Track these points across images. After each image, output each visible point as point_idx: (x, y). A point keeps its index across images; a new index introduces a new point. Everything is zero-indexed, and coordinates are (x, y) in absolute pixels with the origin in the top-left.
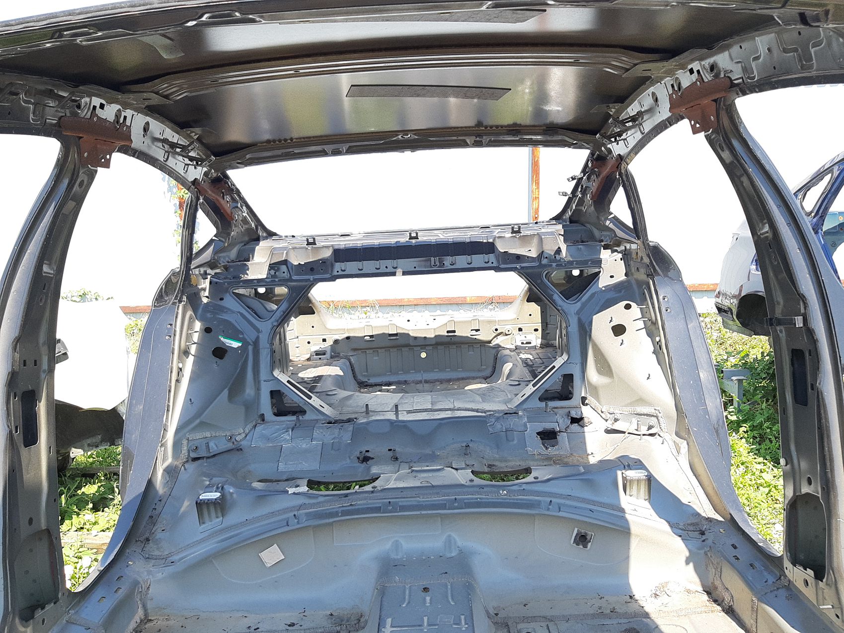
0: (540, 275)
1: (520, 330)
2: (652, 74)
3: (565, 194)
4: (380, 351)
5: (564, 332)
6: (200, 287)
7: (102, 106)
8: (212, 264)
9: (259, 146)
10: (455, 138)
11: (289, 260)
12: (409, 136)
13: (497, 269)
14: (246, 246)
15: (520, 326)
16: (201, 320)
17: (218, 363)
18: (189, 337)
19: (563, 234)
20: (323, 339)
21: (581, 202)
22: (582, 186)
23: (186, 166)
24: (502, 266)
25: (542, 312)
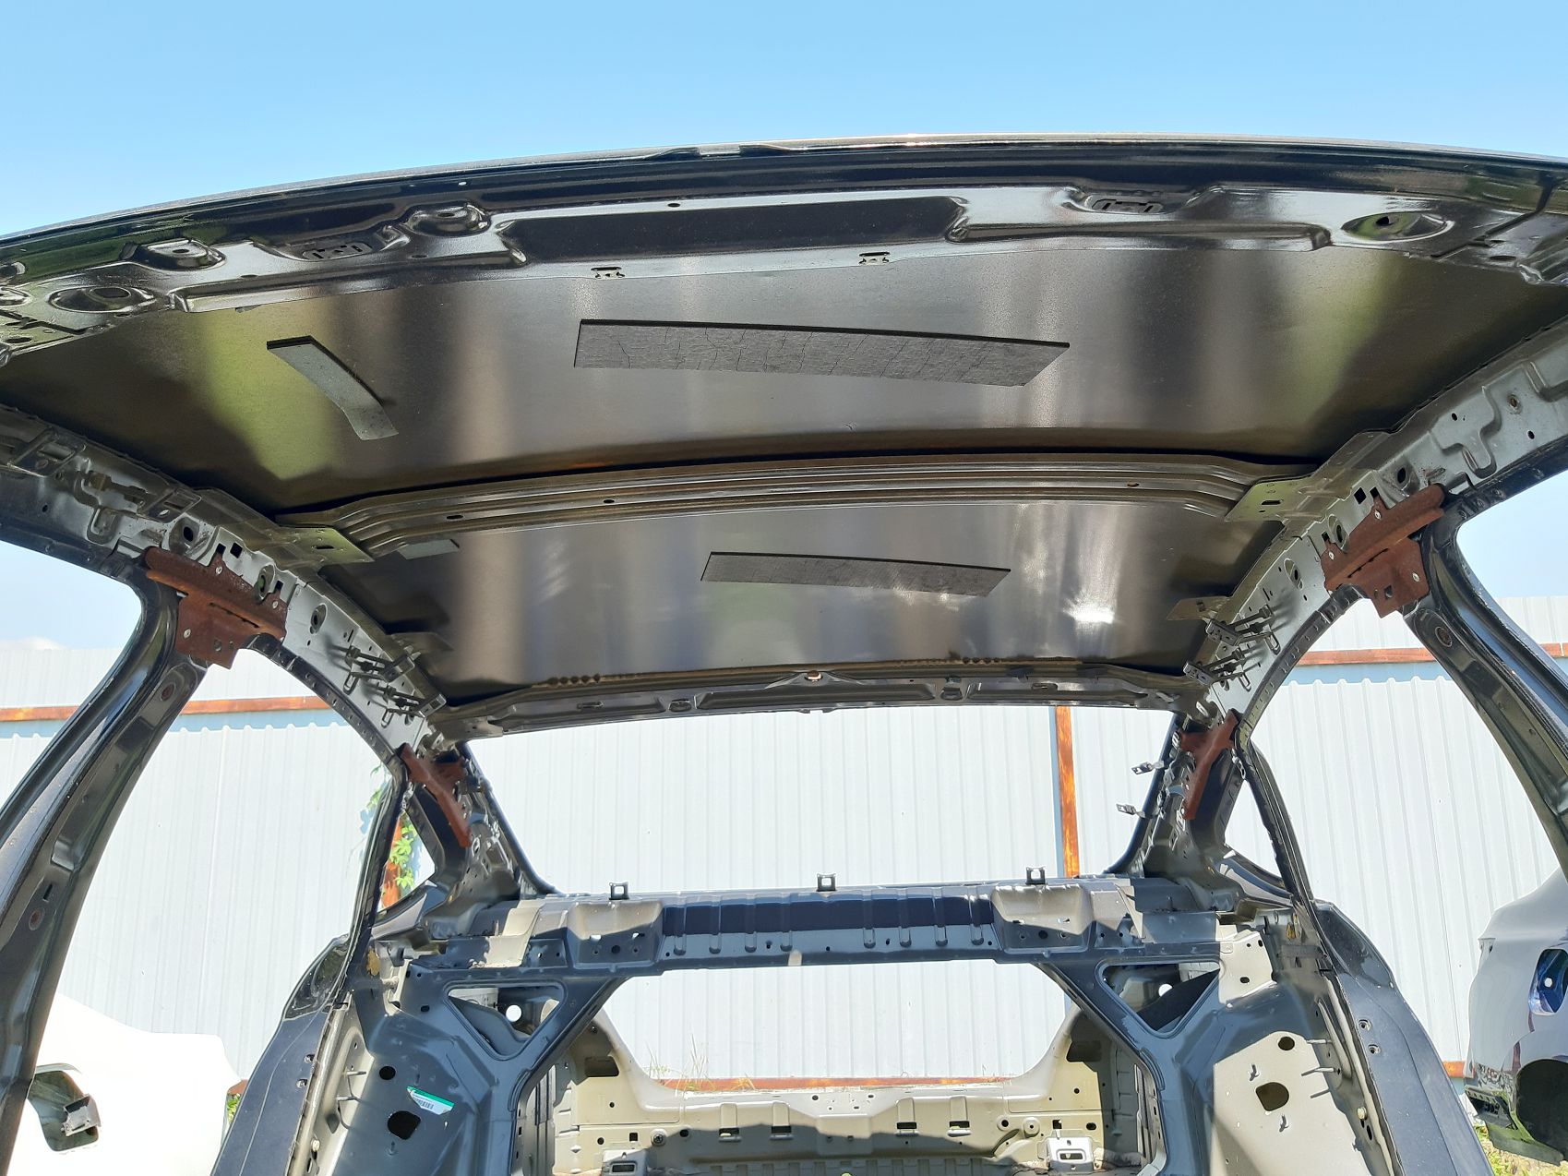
0: (1092, 972)
1: (1056, 1124)
2: (1282, 514)
3: (1131, 811)
4: (751, 1165)
5: (1153, 1103)
6: (385, 981)
7: (236, 551)
8: (416, 937)
9: (535, 690)
10: (906, 682)
11: (570, 928)
12: (819, 677)
13: (1000, 957)
14: (492, 909)
15: (1055, 1116)
16: (377, 1049)
17: (395, 1148)
18: (345, 1083)
19: (1133, 895)
20: (631, 1135)
21: (1165, 830)
22: (1164, 794)
23: (389, 714)
24: (1011, 951)
25: (1102, 1085)
